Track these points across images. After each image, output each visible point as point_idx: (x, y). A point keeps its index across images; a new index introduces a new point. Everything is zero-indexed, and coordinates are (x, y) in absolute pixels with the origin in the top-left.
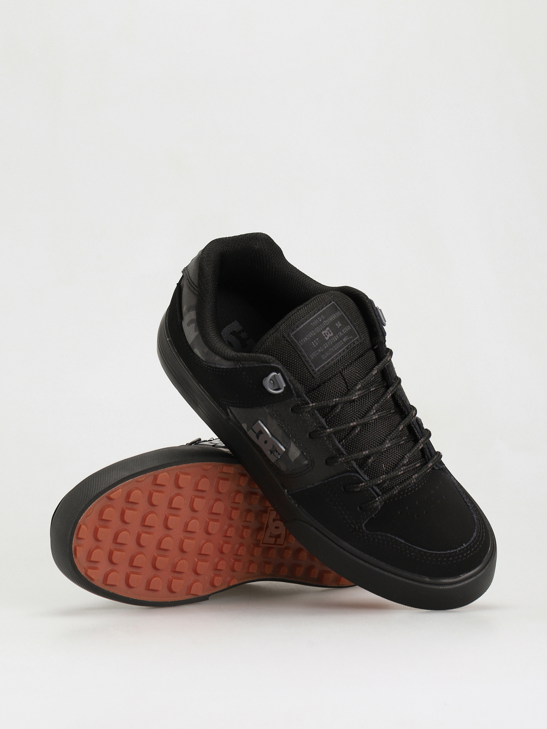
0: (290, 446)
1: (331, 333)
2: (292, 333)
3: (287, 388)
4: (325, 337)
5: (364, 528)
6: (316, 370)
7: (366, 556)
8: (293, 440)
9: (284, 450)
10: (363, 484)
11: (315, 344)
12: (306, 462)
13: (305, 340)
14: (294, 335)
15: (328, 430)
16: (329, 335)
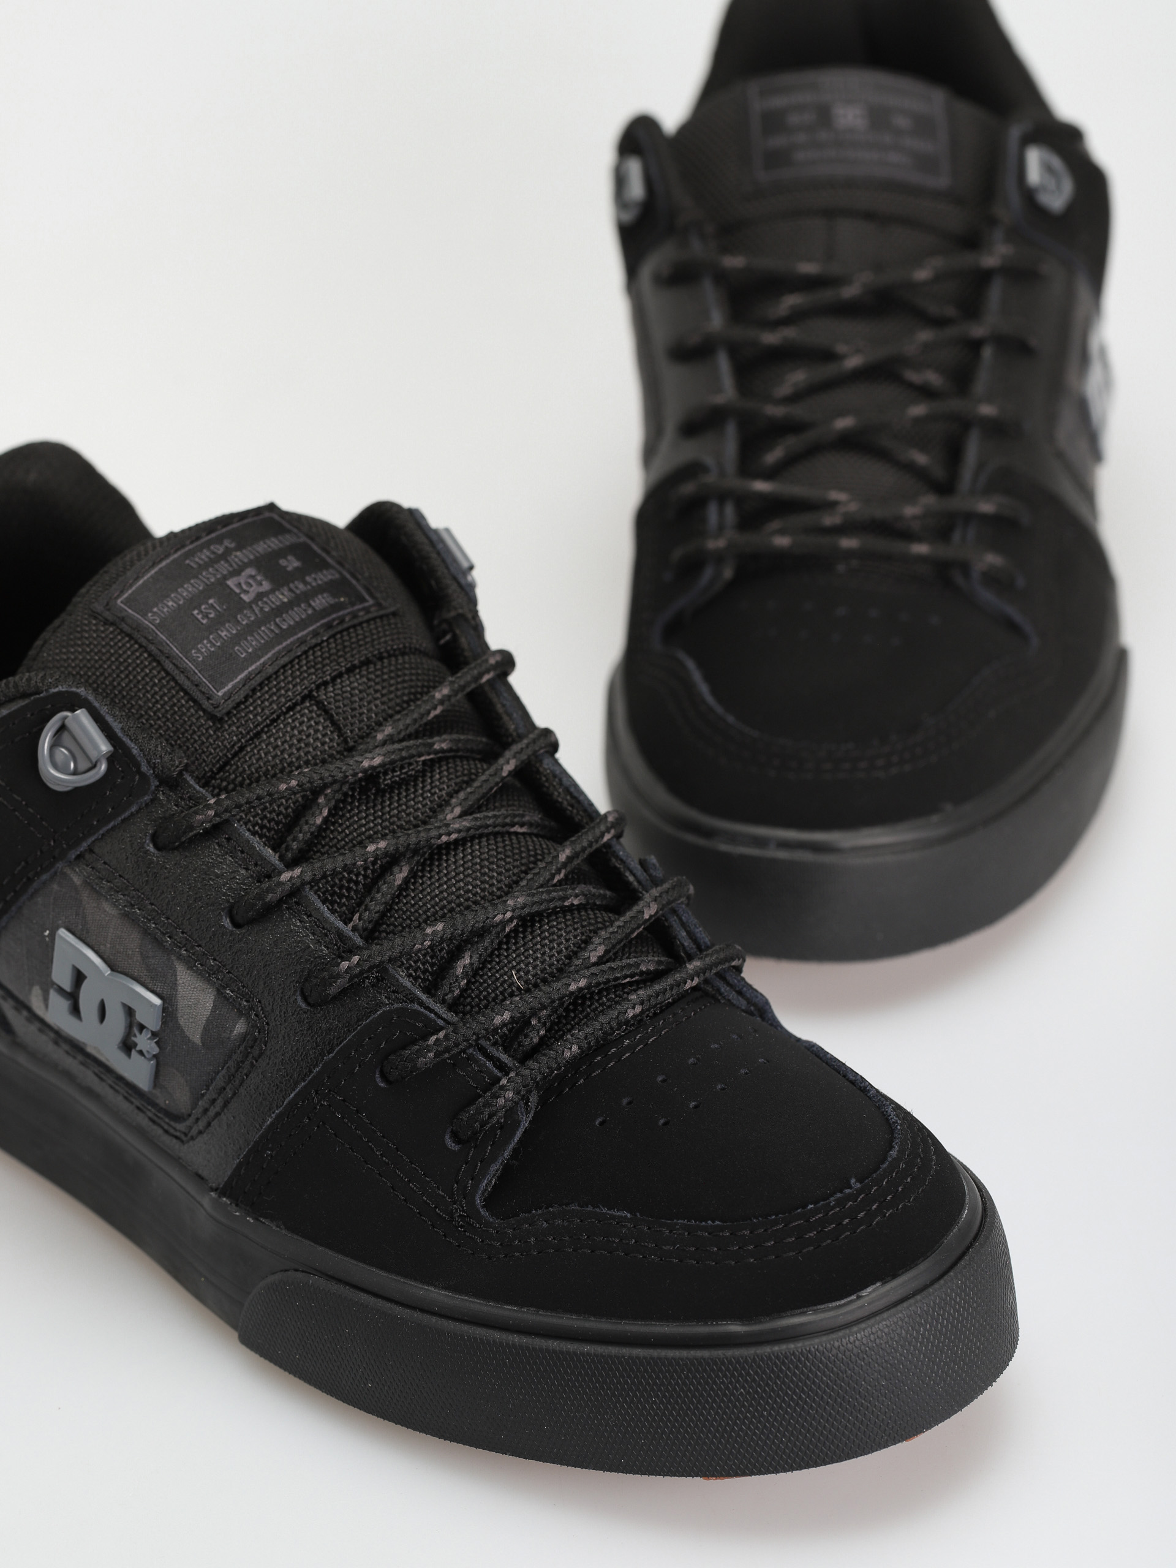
0: (174, 985)
1: (264, 583)
2: (119, 596)
3: (119, 757)
4: (240, 594)
5: (483, 1212)
6: (220, 694)
7: (509, 1312)
8: (180, 957)
9: (157, 1001)
10: (441, 1034)
11: (206, 616)
12: (240, 1027)
13: (168, 606)
14: (127, 602)
15: (285, 876)
16: (254, 590)
